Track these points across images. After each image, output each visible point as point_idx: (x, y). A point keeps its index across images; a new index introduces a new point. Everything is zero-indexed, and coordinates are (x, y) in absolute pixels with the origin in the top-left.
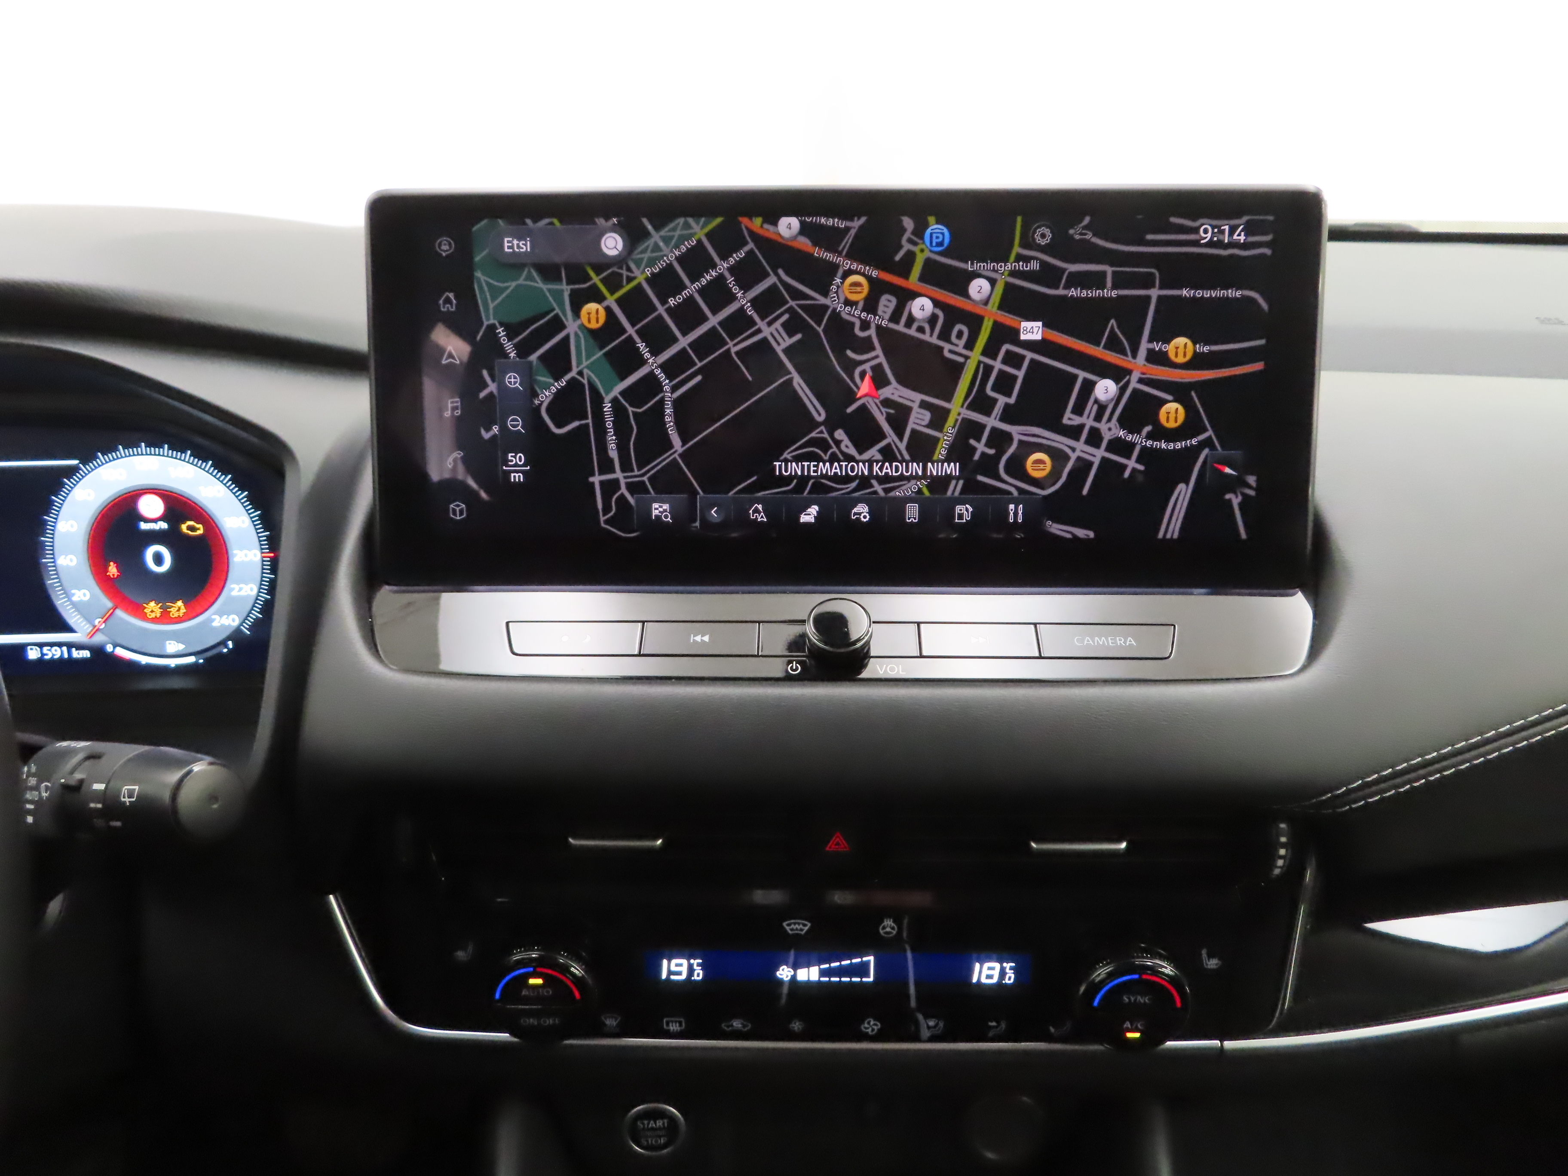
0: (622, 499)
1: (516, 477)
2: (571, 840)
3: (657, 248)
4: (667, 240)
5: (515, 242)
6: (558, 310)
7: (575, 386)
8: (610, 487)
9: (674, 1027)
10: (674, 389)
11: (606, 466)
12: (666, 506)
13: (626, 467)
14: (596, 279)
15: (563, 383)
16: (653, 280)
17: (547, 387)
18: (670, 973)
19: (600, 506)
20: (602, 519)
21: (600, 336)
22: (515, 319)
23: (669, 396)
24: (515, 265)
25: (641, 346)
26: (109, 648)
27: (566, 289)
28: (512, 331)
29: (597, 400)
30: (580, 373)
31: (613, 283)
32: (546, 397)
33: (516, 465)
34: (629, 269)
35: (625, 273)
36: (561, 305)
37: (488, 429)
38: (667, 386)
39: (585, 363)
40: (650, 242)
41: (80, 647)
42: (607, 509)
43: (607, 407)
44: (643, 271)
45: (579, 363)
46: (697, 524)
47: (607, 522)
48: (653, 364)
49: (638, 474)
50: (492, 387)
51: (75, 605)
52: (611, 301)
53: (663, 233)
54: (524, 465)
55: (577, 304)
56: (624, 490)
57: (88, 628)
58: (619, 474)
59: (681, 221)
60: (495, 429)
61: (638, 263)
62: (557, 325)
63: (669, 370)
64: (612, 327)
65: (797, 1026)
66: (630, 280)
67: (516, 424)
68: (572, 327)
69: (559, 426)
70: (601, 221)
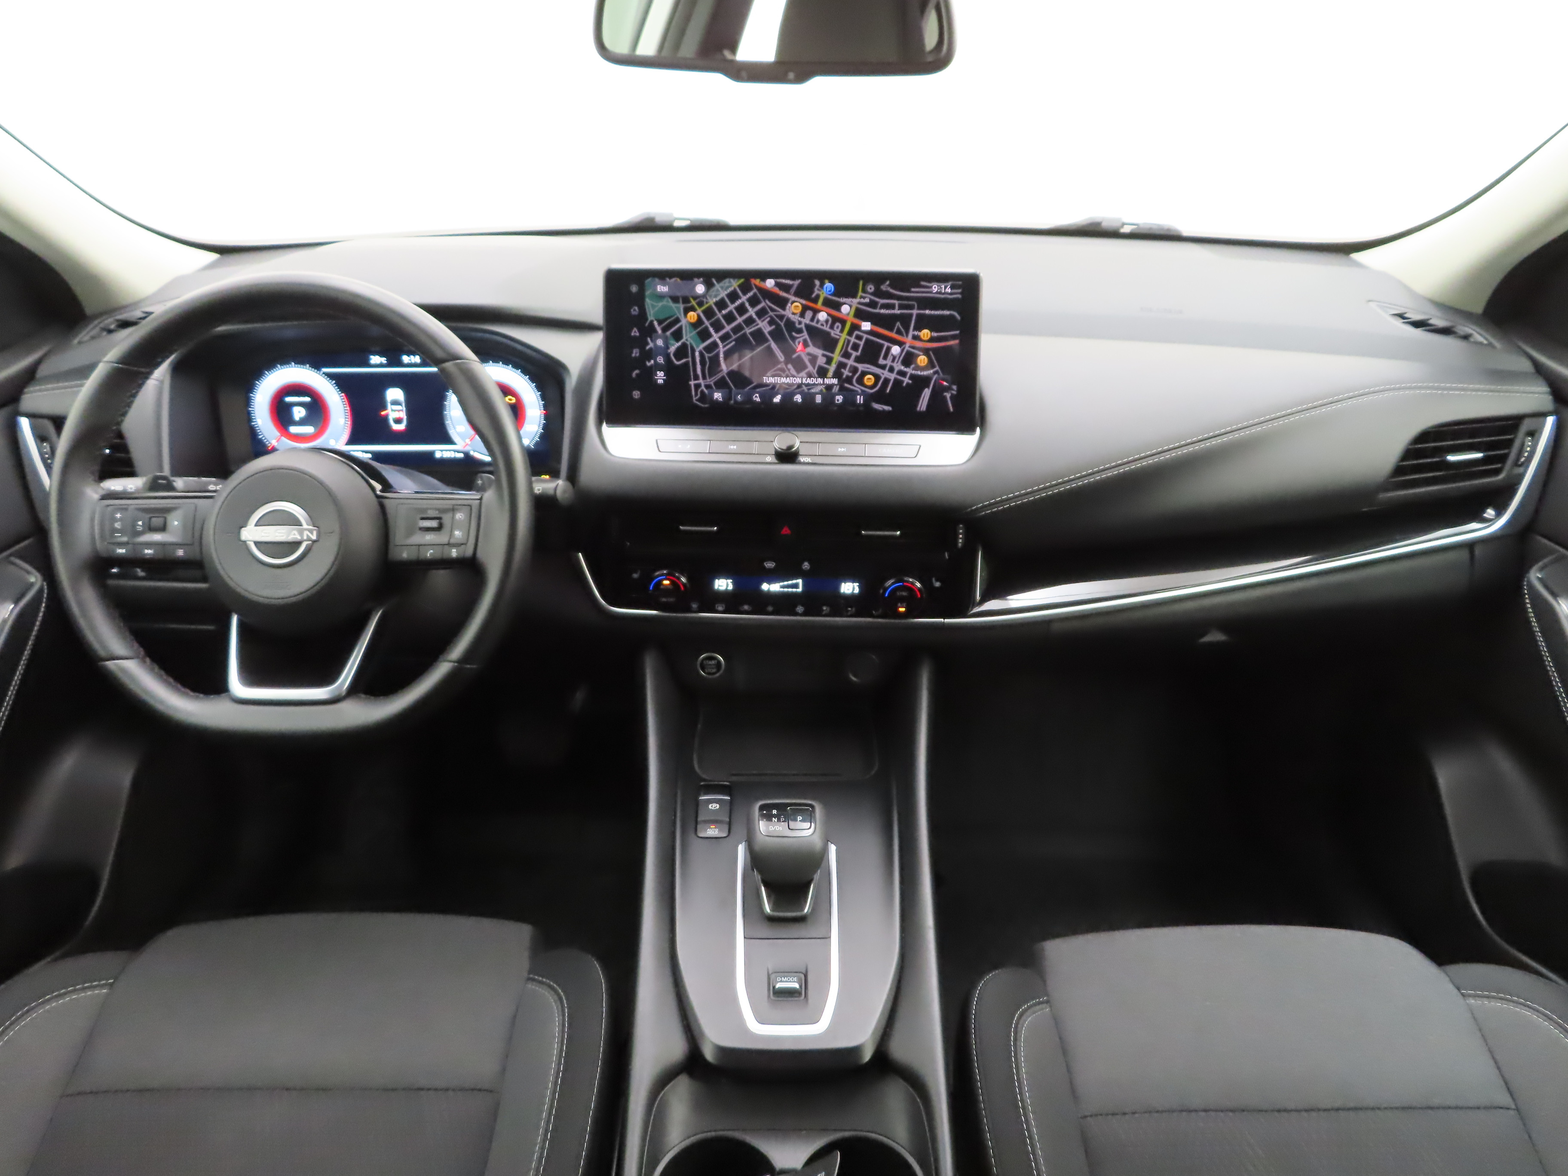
0: (702, 392)
1: (660, 381)
2: (681, 527)
3: (718, 290)
4: (722, 288)
5: (662, 287)
6: (678, 315)
7: (684, 346)
8: (697, 386)
9: (720, 608)
10: (724, 347)
11: (696, 378)
12: (720, 394)
13: (704, 378)
14: (693, 303)
15: (679, 344)
16: (716, 304)
17: (673, 345)
18: (719, 586)
19: (693, 393)
20: (694, 399)
21: (695, 325)
22: (662, 317)
23: (722, 349)
24: (661, 297)
25: (711, 330)
26: (472, 453)
27: (681, 306)
28: (660, 322)
29: (693, 351)
30: (687, 340)
31: (700, 304)
32: (672, 349)
33: (660, 376)
34: (706, 298)
35: (705, 300)
36: (680, 313)
37: (649, 361)
38: (721, 345)
39: (688, 336)
40: (715, 289)
41: (458, 452)
42: (696, 394)
43: (697, 354)
44: (712, 300)
45: (686, 335)
46: (732, 402)
47: (697, 400)
48: (716, 337)
49: (711, 381)
50: (651, 345)
51: (458, 434)
52: (699, 311)
53: (722, 284)
54: (664, 376)
55: (686, 311)
56: (703, 387)
57: (464, 444)
58: (701, 381)
59: (727, 280)
60: (652, 362)
61: (710, 296)
62: (677, 320)
63: (724, 338)
64: (699, 321)
65: (770, 609)
66: (707, 303)
67: (660, 360)
68: (683, 322)
69: (678, 360)
70: (696, 280)
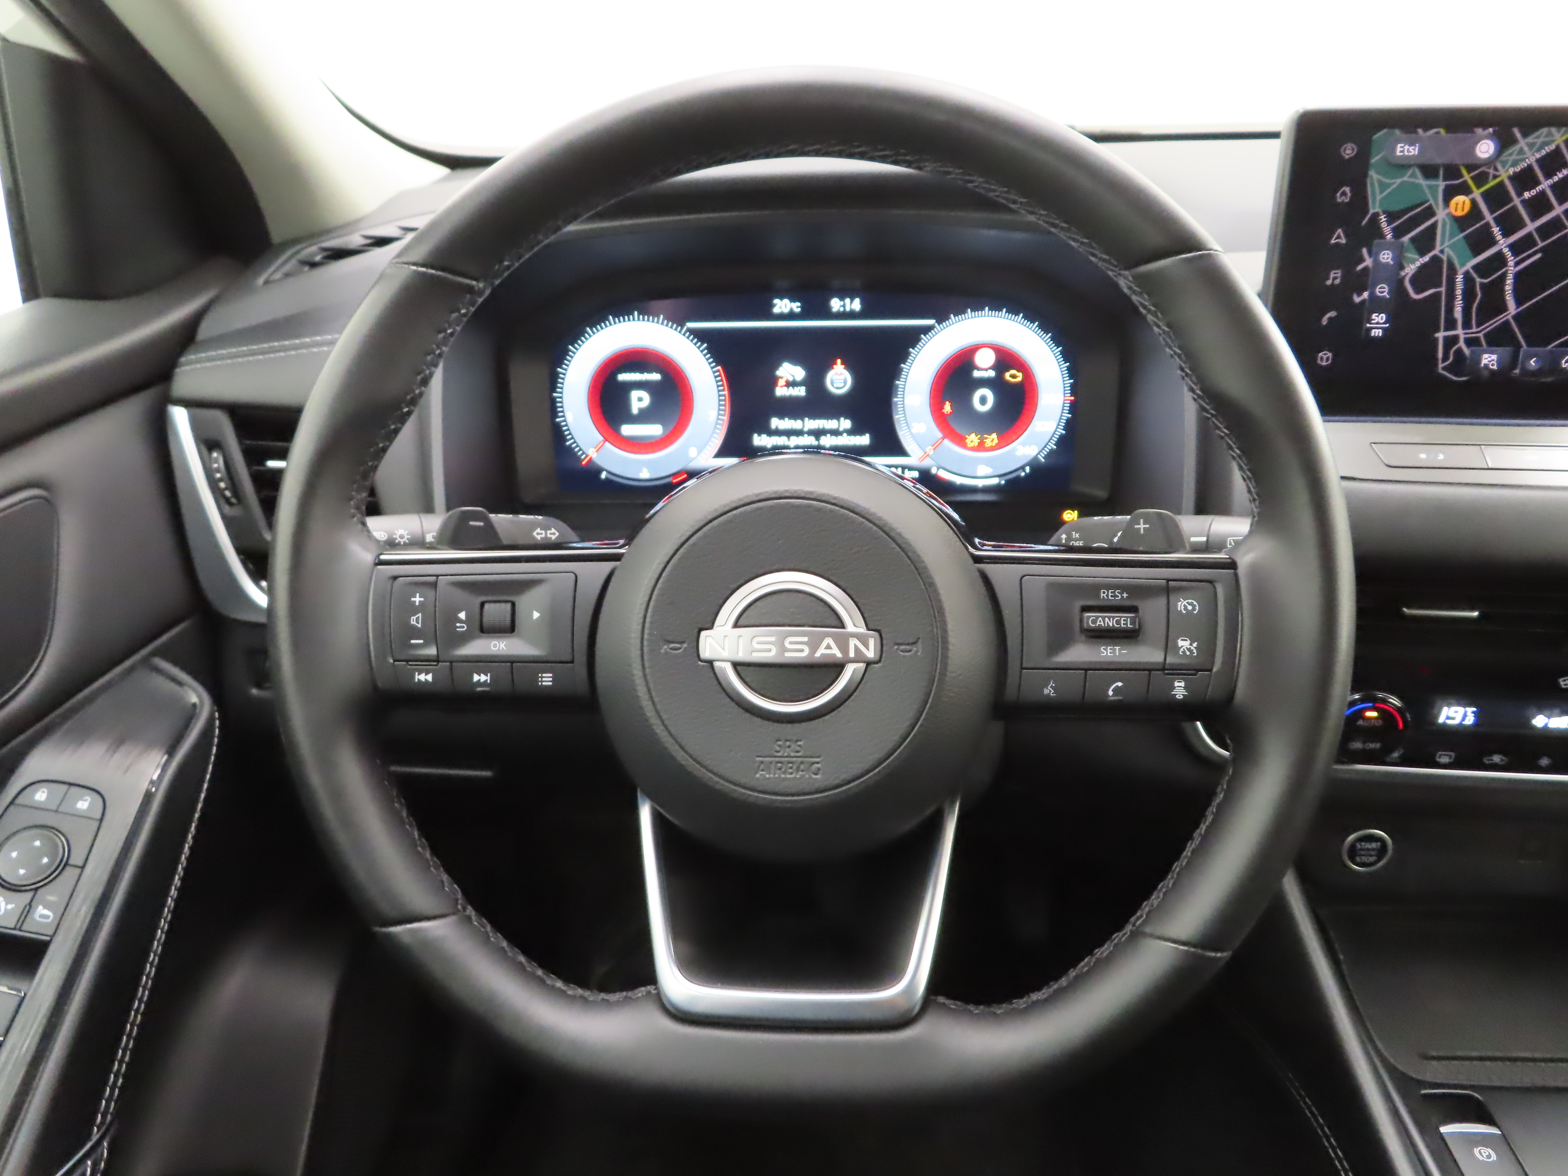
0: (1459, 352)
1: (1377, 333)
2: (1405, 609)
3: (1521, 152)
4: (1531, 146)
5: (1407, 147)
6: (1432, 202)
7: (1436, 261)
8: (1451, 342)
9: (1445, 760)
10: (1517, 264)
11: (1451, 324)
12: (1494, 357)
13: (1467, 325)
14: (1467, 177)
15: (1426, 259)
16: (1514, 178)
17: (1413, 261)
18: (1448, 718)
19: (1440, 355)
20: (1441, 366)
21: (1461, 222)
22: (1396, 207)
23: (1511, 269)
24: (1402, 166)
25: (1496, 230)
26: (934, 471)
27: (1441, 184)
28: (1392, 217)
29: (1452, 272)
30: (1442, 251)
31: (1480, 180)
32: (1410, 269)
33: (1378, 323)
34: (1496, 169)
35: (1491, 171)
36: (1435, 199)
37: (1359, 295)
38: (1511, 260)
39: (1447, 244)
40: (1515, 148)
41: (911, 469)
42: (1445, 358)
43: (1459, 278)
44: (1507, 170)
45: (1442, 243)
46: (1517, 371)
47: (1444, 369)
48: (1503, 244)
49: (1476, 331)
50: (1368, 262)
52: (1477, 194)
53: (1530, 139)
54: (1384, 323)
55: (1448, 198)
56: (1462, 344)
57: (920, 453)
58: (1460, 331)
59: (1545, 130)
60: (1366, 295)
61: (1504, 164)
62: (1430, 212)
63: (1516, 248)
64: (1475, 213)
65: (1544, 762)
66: (1495, 177)
67: (1383, 291)
68: (1441, 215)
69: (1418, 293)
70: (1479, 131)
